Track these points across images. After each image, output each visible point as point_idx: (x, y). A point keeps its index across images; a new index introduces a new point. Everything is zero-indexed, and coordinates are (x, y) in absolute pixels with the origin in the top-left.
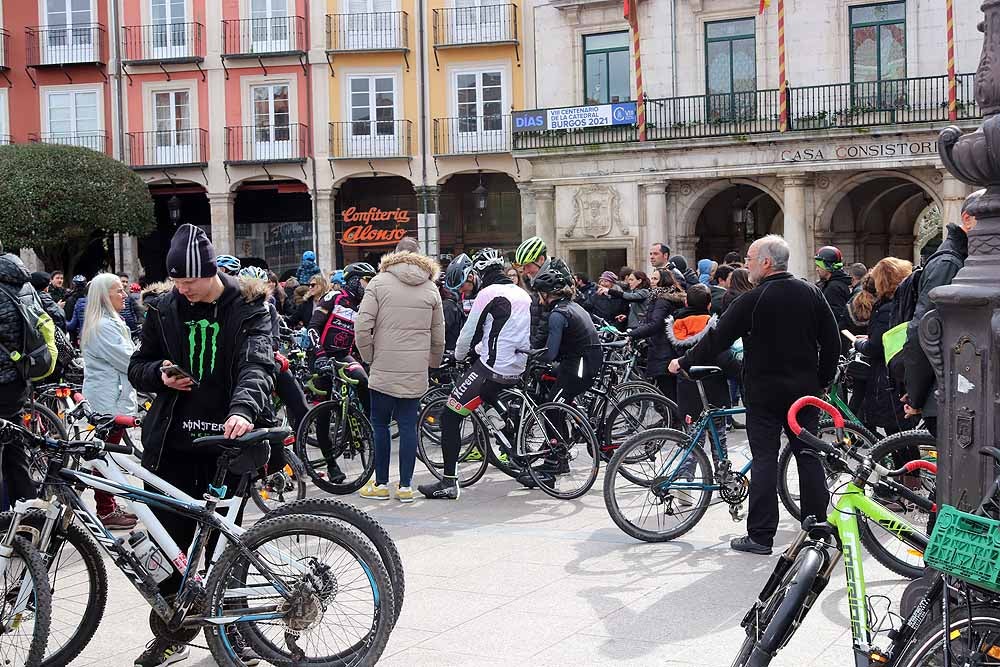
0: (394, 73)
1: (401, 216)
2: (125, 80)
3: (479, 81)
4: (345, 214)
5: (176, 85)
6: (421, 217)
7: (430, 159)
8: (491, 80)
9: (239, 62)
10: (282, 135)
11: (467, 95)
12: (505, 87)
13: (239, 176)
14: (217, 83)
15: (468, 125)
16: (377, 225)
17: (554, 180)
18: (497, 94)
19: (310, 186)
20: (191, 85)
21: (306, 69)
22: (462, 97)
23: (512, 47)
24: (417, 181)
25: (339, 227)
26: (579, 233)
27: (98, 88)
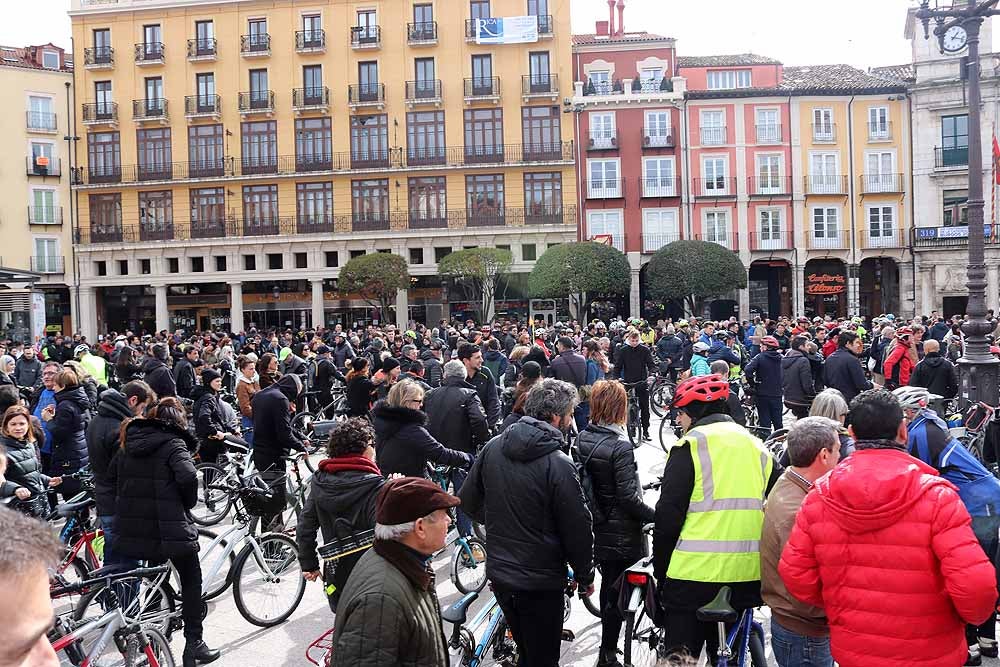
0: (837, 206)
1: (839, 279)
2: (691, 206)
3: (881, 211)
4: (810, 278)
5: (720, 209)
6: (851, 281)
7: (857, 250)
8: (887, 210)
9: (754, 199)
10: (776, 236)
11: (874, 219)
12: (893, 214)
13: (756, 257)
14: (742, 209)
15: (875, 234)
16: (827, 283)
17: (935, 262)
18: (889, 218)
19: (793, 262)
20: (728, 210)
21: (792, 202)
22: (872, 219)
23: (898, 194)
24: (850, 262)
25: (807, 283)
26: (948, 289)
27: (675, 210)
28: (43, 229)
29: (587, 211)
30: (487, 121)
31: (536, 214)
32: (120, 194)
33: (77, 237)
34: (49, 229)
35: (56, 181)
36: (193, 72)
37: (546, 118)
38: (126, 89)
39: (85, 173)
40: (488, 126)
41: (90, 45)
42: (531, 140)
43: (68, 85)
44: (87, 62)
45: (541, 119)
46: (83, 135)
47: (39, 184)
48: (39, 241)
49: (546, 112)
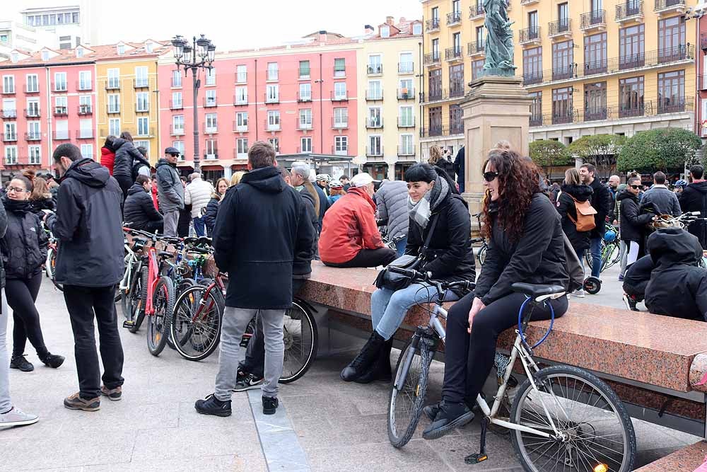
28: (405, 129)
29: (703, 100)
30: (635, 35)
31: (667, 105)
32: (441, 107)
33: (422, 134)
34: (408, 129)
35: (412, 102)
36: (474, 26)
37: (675, 26)
38: (445, 43)
39: (427, 95)
40: (635, 39)
41: (430, 18)
42: (664, 45)
43: (420, 44)
44: (428, 29)
45: (672, 27)
46: (427, 74)
47: (404, 104)
48: (404, 137)
49: (676, 21)
